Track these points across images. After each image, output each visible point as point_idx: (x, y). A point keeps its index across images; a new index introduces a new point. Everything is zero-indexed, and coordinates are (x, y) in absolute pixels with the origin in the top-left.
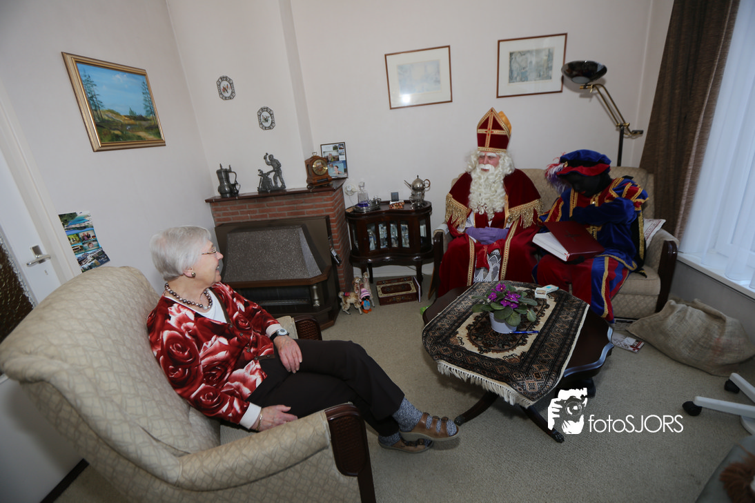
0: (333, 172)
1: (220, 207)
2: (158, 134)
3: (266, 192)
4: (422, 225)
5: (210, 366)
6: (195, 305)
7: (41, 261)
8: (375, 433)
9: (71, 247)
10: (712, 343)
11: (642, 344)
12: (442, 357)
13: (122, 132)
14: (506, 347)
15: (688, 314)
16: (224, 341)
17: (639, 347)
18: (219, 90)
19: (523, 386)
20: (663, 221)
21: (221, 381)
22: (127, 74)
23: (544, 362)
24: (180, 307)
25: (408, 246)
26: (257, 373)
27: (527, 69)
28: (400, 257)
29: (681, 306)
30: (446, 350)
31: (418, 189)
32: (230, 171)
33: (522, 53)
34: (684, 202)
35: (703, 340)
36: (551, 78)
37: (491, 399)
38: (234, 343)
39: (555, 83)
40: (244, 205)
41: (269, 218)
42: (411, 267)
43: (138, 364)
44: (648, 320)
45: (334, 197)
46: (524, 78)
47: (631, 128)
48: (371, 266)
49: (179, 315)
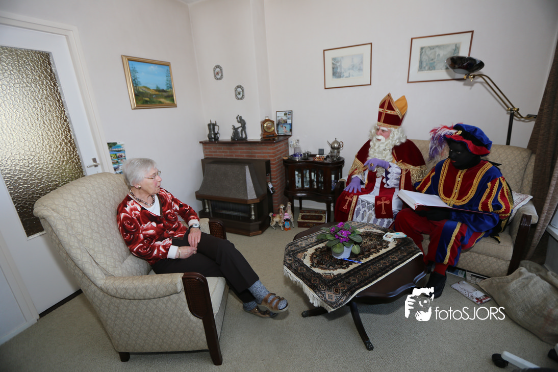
0: (282, 131)
1: (207, 147)
2: (173, 100)
3: (235, 140)
4: (333, 174)
6: (143, 202)
9: (111, 160)
10: (545, 313)
11: (488, 299)
12: (286, 264)
13: (150, 99)
14: (331, 267)
15: (532, 282)
16: (154, 224)
17: (483, 301)
18: (214, 73)
19: (324, 295)
20: (531, 197)
22: (158, 65)
24: (134, 202)
25: (323, 188)
27: (435, 60)
29: (530, 274)
30: (290, 260)
31: (336, 148)
32: (216, 125)
33: (432, 48)
35: (538, 308)
38: (160, 227)
40: (221, 147)
41: (234, 157)
44: (498, 280)
46: (432, 67)
47: (522, 113)
49: (131, 207)
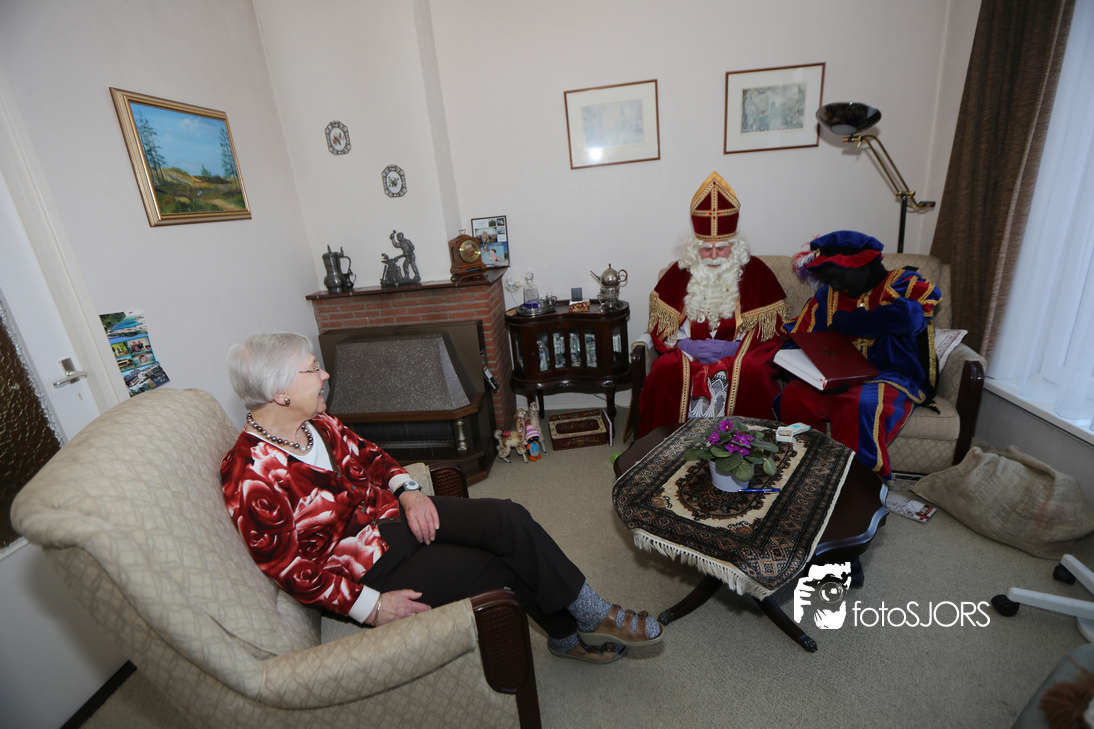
0: (489, 258)
1: (326, 306)
2: (242, 202)
3: (393, 285)
4: (616, 335)
5: (309, 532)
6: (288, 444)
7: (74, 380)
8: (543, 634)
9: (115, 360)
10: (1035, 511)
11: (934, 510)
12: (640, 524)
13: (191, 200)
14: (732, 512)
15: (1000, 467)
16: (329, 496)
17: (929, 515)
18: (329, 140)
19: (755, 567)
20: (964, 332)
21: (323, 554)
22: (200, 118)
23: (787, 533)
24: (267, 447)
25: (595, 365)
26: (375, 543)
27: (768, 113)
28: (584, 381)
29: (989, 456)
30: (646, 515)
31: (610, 283)
32: (343, 256)
33: (761, 91)
34: (993, 305)
35: (1022, 506)
36: (802, 126)
37: (711, 587)
38: (342, 499)
39: (808, 134)
40: (361, 303)
41: (396, 324)
42: (599, 395)
43: (207, 526)
44: (943, 476)
45: (490, 294)
46: (763, 126)
47: (918, 199)
48: (541, 393)
49: (266, 458)
